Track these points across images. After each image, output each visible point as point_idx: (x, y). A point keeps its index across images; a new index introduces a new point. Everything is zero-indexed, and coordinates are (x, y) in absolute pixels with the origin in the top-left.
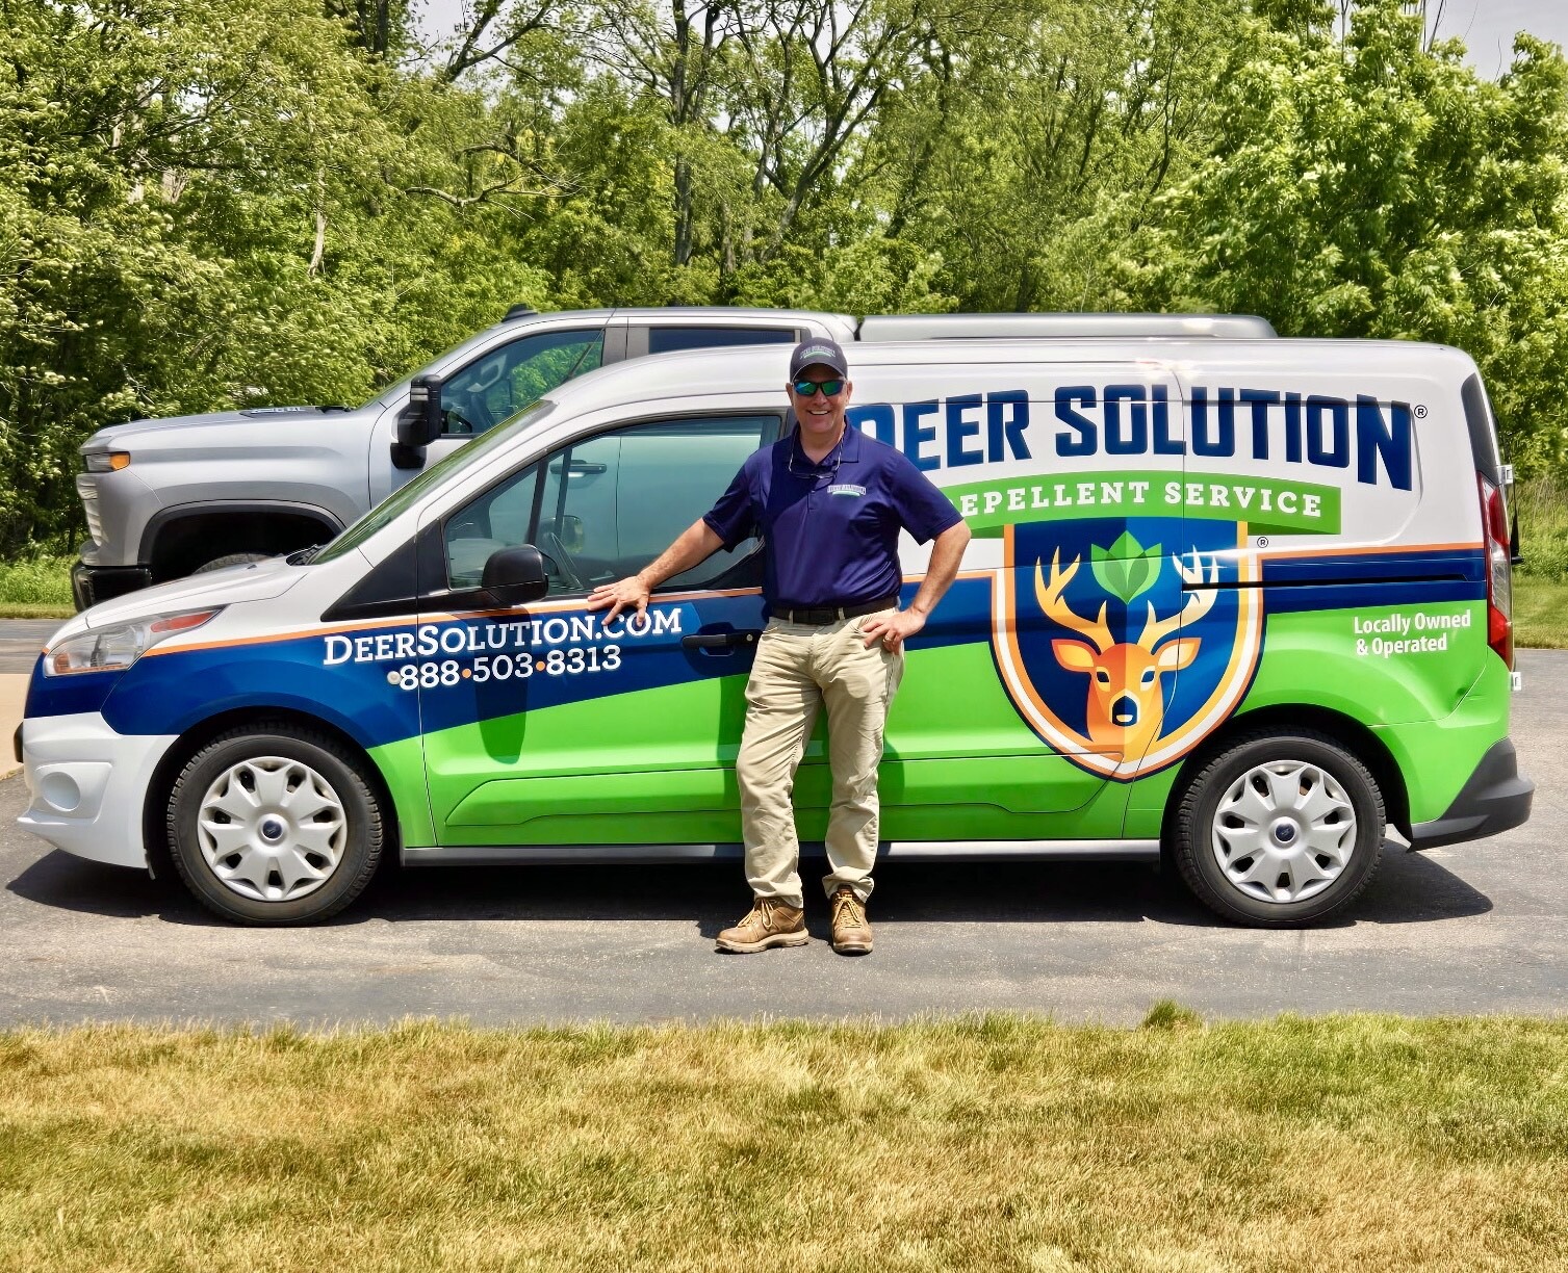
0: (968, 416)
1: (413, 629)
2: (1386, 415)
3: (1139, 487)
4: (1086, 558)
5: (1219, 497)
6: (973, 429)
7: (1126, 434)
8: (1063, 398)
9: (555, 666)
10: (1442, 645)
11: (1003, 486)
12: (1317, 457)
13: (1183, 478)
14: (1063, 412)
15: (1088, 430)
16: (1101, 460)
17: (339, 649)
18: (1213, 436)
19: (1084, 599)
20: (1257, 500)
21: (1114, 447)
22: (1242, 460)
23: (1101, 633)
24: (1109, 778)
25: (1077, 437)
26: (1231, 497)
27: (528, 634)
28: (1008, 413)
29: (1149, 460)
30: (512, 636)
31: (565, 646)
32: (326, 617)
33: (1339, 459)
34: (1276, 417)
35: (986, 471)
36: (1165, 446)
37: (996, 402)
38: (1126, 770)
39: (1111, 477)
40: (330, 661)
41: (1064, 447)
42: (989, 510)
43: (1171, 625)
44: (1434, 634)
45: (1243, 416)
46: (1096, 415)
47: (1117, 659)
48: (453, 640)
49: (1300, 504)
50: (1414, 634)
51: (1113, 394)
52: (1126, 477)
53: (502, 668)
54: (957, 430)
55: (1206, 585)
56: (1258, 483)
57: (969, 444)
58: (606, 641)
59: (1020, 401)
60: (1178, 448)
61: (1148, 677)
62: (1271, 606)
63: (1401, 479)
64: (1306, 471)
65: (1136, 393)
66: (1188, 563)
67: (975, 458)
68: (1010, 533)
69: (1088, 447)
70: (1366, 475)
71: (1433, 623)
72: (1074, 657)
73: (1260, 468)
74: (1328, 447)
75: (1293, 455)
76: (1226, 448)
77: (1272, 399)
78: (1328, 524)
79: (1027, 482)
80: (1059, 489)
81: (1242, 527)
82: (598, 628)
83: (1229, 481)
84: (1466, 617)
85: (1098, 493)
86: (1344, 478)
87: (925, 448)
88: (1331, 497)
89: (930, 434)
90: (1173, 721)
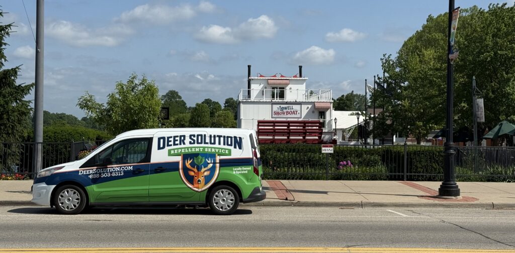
0: (176, 138)
1: (92, 169)
2: (238, 139)
3: (201, 149)
4: (193, 159)
5: (213, 150)
6: (177, 140)
7: (200, 141)
8: (191, 136)
9: (114, 175)
10: (247, 172)
11: (181, 148)
12: (228, 145)
13: (208, 148)
14: (190, 138)
15: (194, 140)
16: (196, 145)
17: (81, 172)
18: (213, 142)
19: (192, 165)
20: (219, 151)
21: (198, 143)
22: (217, 145)
23: (196, 170)
24: (197, 191)
25: (192, 142)
26: (215, 150)
27: (110, 170)
28: (182, 138)
29: (203, 145)
30: (107, 170)
31: (115, 172)
32: (80, 168)
33: (231, 145)
34: (222, 139)
35: (179, 146)
36: (205, 143)
37: (181, 136)
38: (200, 190)
39: (197, 147)
40: (80, 174)
41: (190, 143)
42: (179, 152)
43: (206, 169)
44: (245, 170)
45: (217, 139)
46: (195, 139)
47: (198, 174)
48: (98, 171)
49: (225, 151)
50: (242, 170)
51: (198, 135)
52: (199, 147)
53: (106, 175)
54: (175, 140)
55: (211, 163)
56: (219, 148)
57: (176, 142)
58: (121, 171)
59: (184, 136)
60: (207, 143)
61: (203, 176)
62: (220, 166)
63: (240, 148)
64: (226, 147)
65: (201, 135)
66: (209, 160)
67: (177, 144)
68: (182, 155)
69: (194, 143)
70: (235, 147)
71: (245, 169)
72: (192, 174)
73: (219, 146)
74: (229, 143)
75: (224, 144)
76: (214, 143)
77: (221, 136)
78: (230, 154)
79: (185, 148)
80: (190, 149)
81: (217, 155)
82: (120, 169)
83: (215, 148)
84: (250, 168)
85: (195, 150)
86: (232, 148)
87: (170, 143)
88: (230, 151)
89: (171, 141)
90: (206, 183)
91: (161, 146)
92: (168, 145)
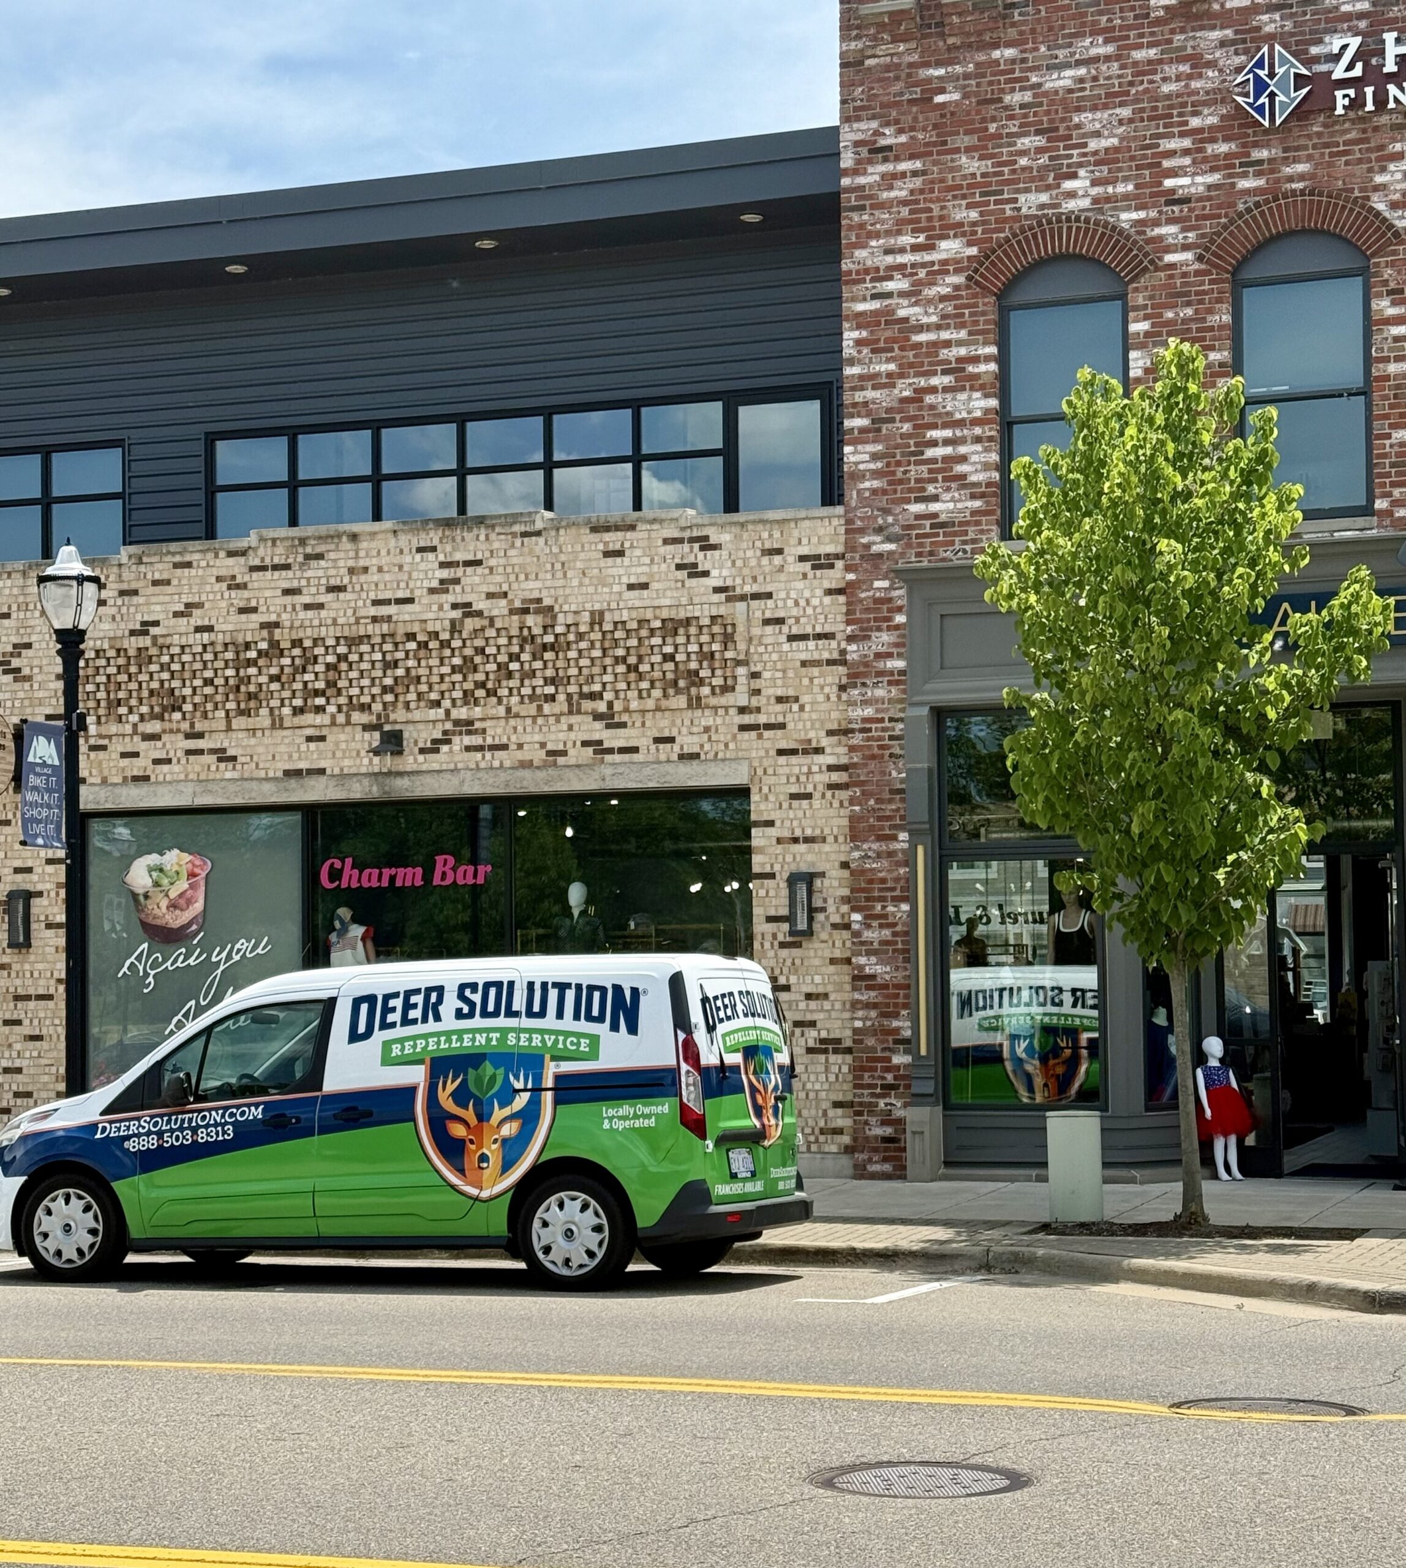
0: (413, 999)
1: (138, 1119)
2: (628, 994)
3: (495, 1036)
5: (537, 1040)
6: (415, 1006)
7: (491, 1008)
8: (462, 987)
9: (202, 1136)
10: (652, 1122)
11: (426, 1036)
12: (589, 1018)
13: (519, 1031)
14: (461, 996)
15: (472, 1004)
16: (477, 1022)
17: (104, 1129)
18: (536, 1008)
19: (461, 1096)
20: (556, 1041)
21: (485, 1014)
22: (550, 1021)
23: (469, 1115)
24: (476, 1199)
25: (466, 1010)
26: (543, 1041)
27: (191, 1120)
28: (434, 997)
29: (502, 1021)
30: (183, 1121)
31: (207, 1126)
32: (102, 1114)
33: (601, 1019)
34: (570, 995)
35: (419, 1029)
36: (511, 1013)
37: (429, 990)
38: (485, 1194)
39: (480, 1031)
40: (98, 1136)
41: (459, 1014)
42: (418, 1050)
43: (507, 1111)
44: (648, 1116)
45: (553, 994)
46: (477, 998)
47: (478, 1131)
48: (156, 1124)
49: (578, 1044)
50: (636, 1117)
51: (487, 985)
52: (488, 1030)
53: (177, 1138)
54: (408, 1006)
55: (525, 1090)
56: (557, 1033)
57: (413, 1014)
58: (226, 1123)
59: (440, 990)
60: (516, 1014)
61: (495, 1141)
62: (557, 1102)
63: (633, 1029)
64: (584, 1026)
65: (499, 985)
66: (517, 1078)
67: (414, 1022)
68: (428, 1062)
69: (471, 1015)
70: (615, 1027)
71: (647, 1110)
72: (458, 1131)
73: (559, 1025)
74: (595, 1012)
75: (577, 1017)
76: (542, 1014)
77: (569, 986)
78: (593, 1054)
79: (438, 1034)
80: (454, 1037)
81: (547, 1057)
82: (223, 1116)
83: (542, 1032)
84: (664, 1107)
85: (473, 1040)
86: (602, 1029)
87: (391, 1018)
88: (595, 1040)
89: (394, 1009)
90: (507, 1166)
91: (362, 1029)
92: (384, 1026)
